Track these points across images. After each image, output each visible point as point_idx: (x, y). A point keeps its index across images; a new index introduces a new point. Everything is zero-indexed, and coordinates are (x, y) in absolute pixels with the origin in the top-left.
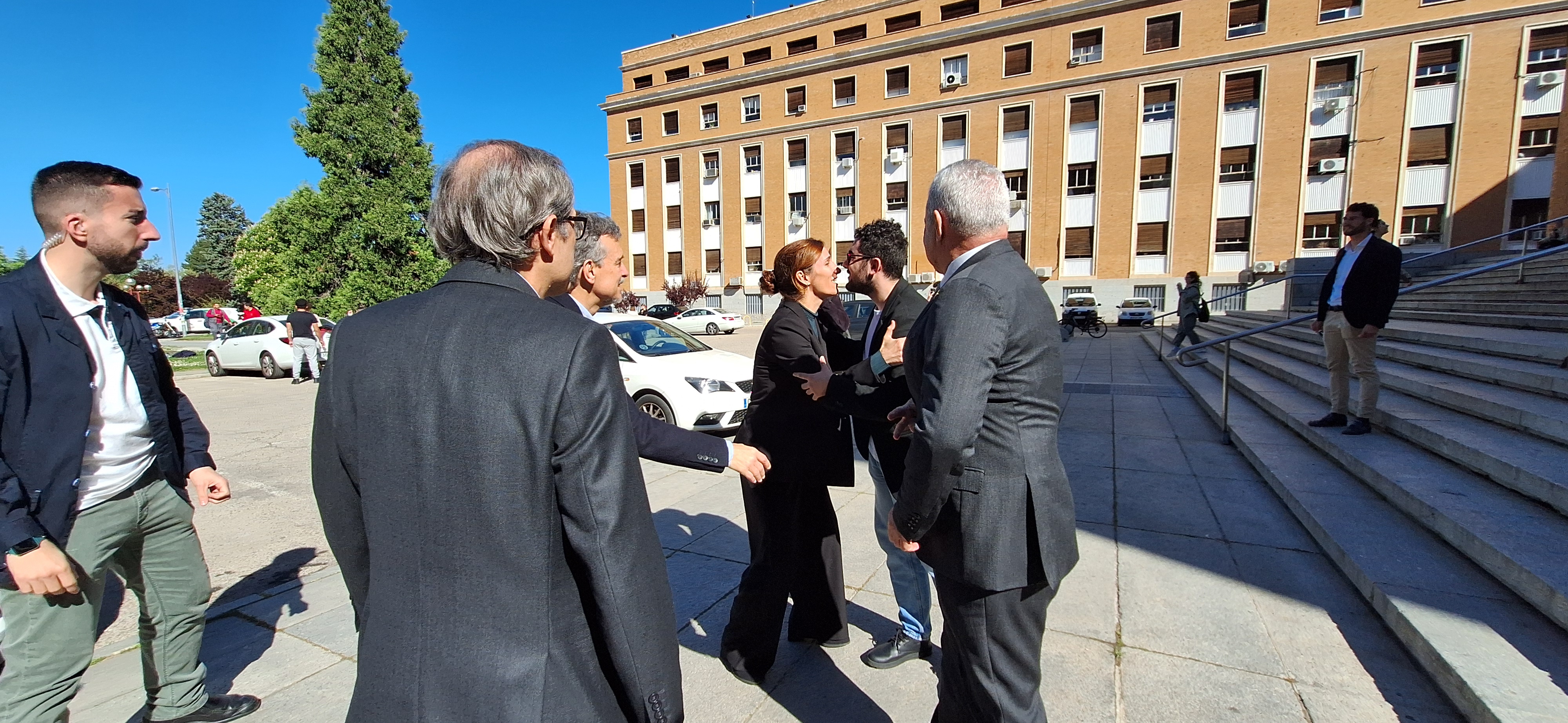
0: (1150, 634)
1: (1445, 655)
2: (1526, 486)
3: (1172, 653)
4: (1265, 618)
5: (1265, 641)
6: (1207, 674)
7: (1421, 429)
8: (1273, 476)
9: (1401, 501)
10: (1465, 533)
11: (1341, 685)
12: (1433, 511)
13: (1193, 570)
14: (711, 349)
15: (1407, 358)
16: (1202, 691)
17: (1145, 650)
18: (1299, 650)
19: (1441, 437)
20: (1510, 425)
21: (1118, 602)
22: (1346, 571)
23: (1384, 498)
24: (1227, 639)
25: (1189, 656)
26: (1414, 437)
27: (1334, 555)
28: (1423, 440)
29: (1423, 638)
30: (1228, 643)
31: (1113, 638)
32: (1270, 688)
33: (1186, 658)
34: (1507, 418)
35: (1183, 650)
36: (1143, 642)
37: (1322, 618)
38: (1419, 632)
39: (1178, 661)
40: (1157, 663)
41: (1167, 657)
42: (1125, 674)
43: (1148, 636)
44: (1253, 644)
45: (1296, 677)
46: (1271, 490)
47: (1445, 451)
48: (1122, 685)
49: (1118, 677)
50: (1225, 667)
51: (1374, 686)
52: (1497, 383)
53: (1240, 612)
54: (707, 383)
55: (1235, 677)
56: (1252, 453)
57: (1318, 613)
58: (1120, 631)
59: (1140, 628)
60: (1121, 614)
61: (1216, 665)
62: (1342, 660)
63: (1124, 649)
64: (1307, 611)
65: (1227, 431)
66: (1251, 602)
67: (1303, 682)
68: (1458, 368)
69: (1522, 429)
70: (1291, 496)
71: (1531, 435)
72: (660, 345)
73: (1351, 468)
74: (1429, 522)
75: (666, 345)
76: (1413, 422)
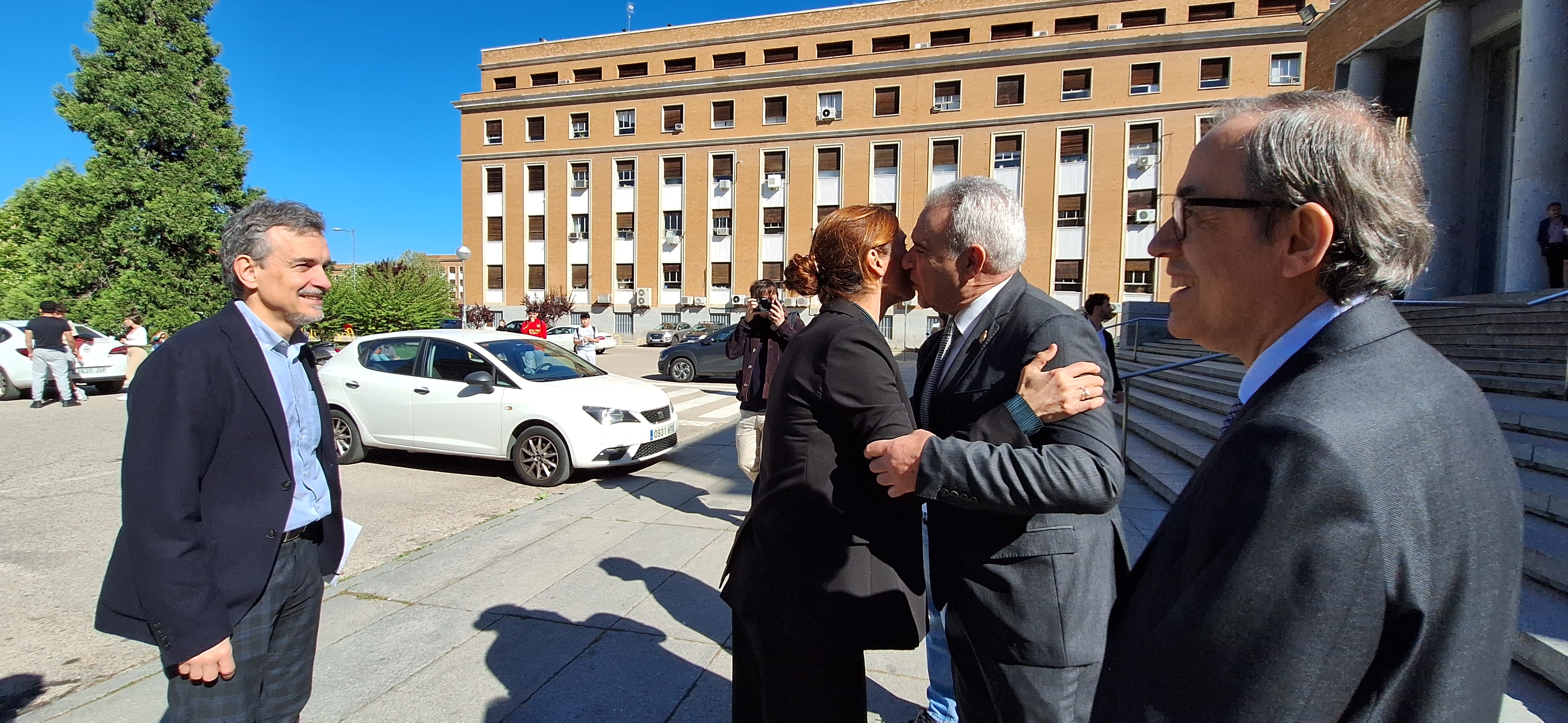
14: (606, 373)
54: (609, 412)
72: (546, 368)
75: (553, 368)
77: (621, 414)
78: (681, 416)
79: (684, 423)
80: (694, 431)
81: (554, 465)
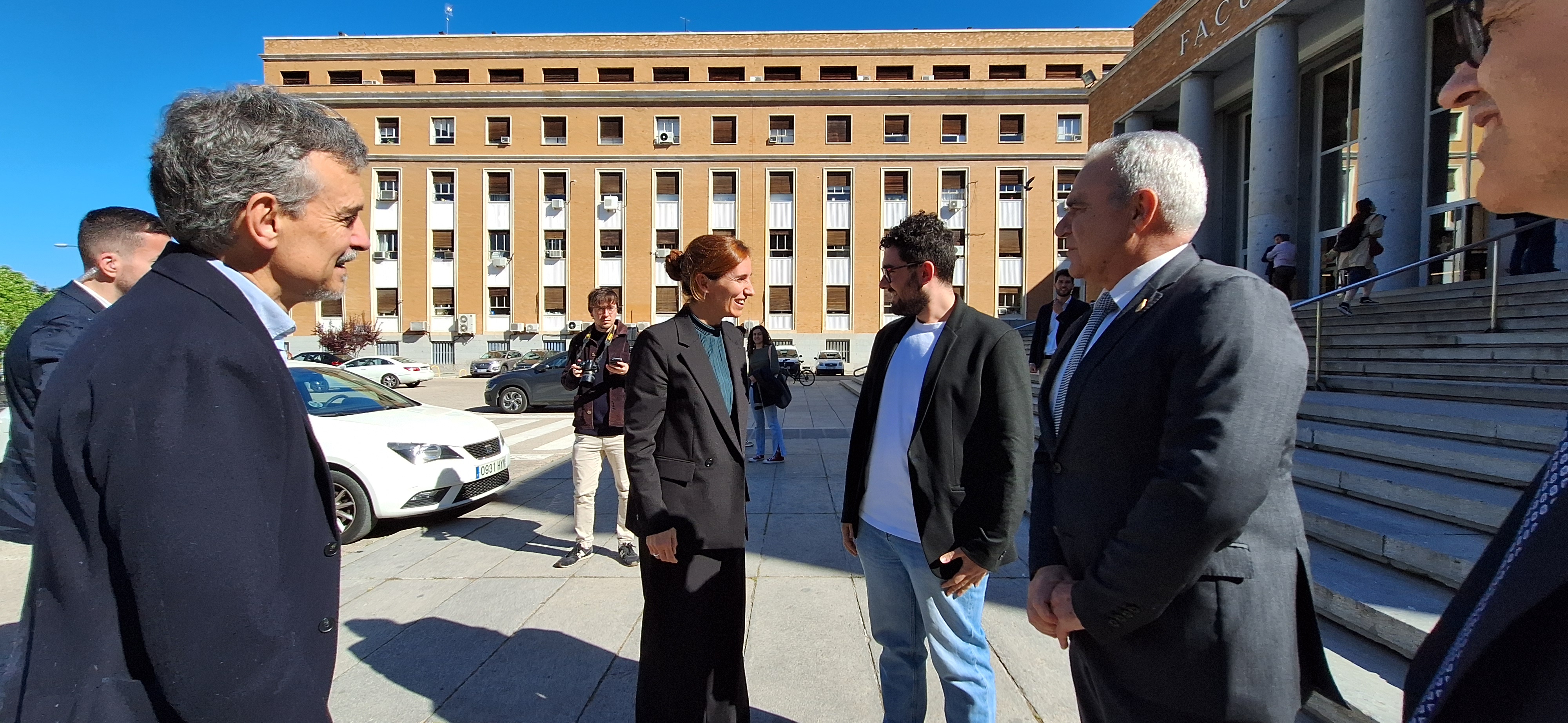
14: (419, 404)
54: (423, 449)
72: (339, 401)
75: (348, 401)
77: (439, 449)
78: (513, 450)
79: (517, 457)
80: (528, 466)
81: (350, 517)
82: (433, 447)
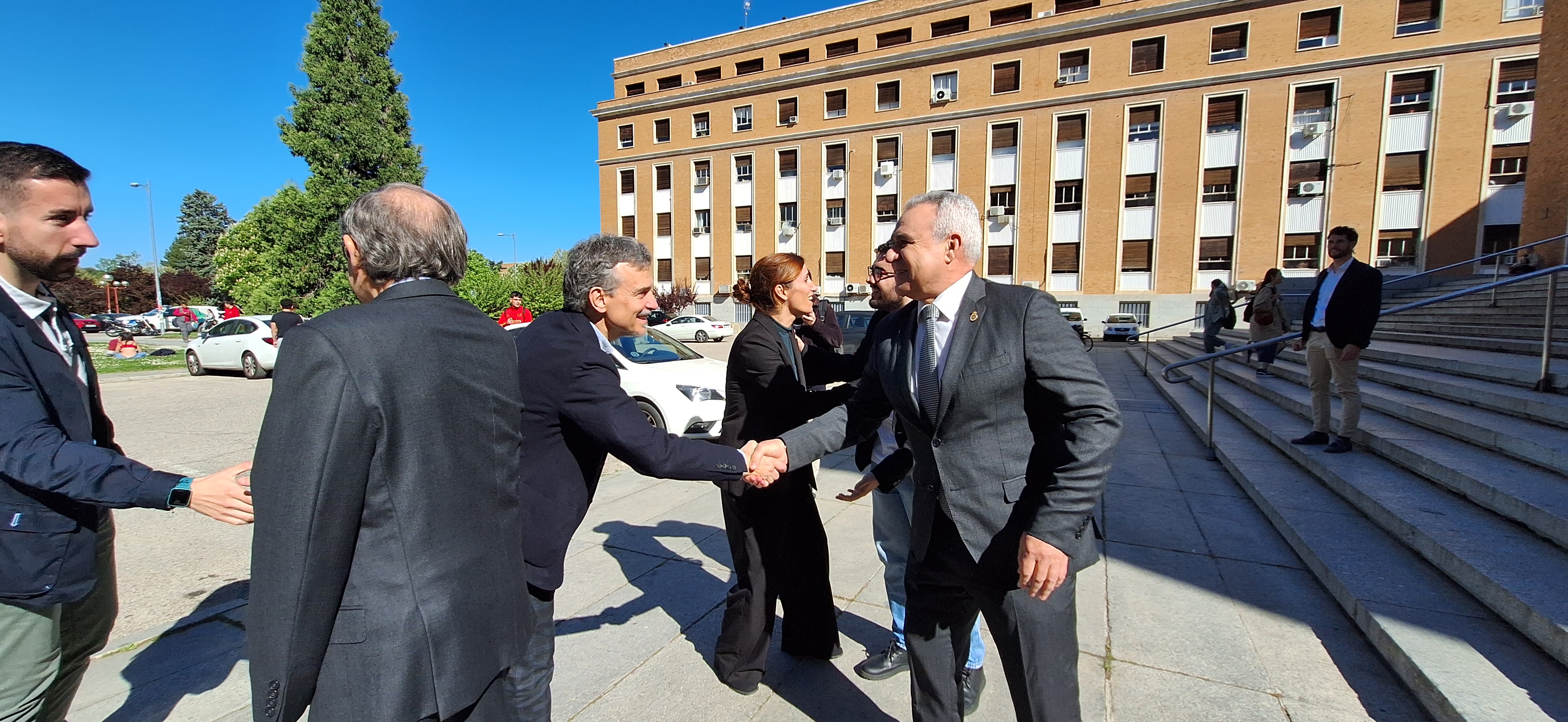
0: (1140, 648)
1: (1426, 672)
2: (1500, 506)
3: (1161, 666)
4: (1251, 633)
5: (1252, 656)
6: (1196, 688)
7: (1400, 448)
8: (1258, 492)
9: (1382, 519)
10: (1444, 551)
11: (1327, 701)
12: (1413, 530)
13: (1181, 585)
14: (702, 357)
15: (1386, 378)
16: (1190, 705)
17: (1135, 664)
18: (1284, 665)
19: (1421, 457)
20: (1485, 446)
21: (1108, 616)
22: (1329, 586)
23: (1365, 516)
24: (1215, 654)
25: (1178, 670)
26: (1394, 457)
27: (1317, 571)
28: (1403, 460)
29: (1404, 654)
30: (1216, 658)
31: (1103, 652)
32: (1257, 702)
33: (1174, 672)
34: (1483, 440)
35: (1172, 664)
36: (1132, 655)
37: (1308, 634)
38: (1401, 649)
39: (1166, 675)
40: (1147, 677)
41: (1156, 671)
42: (1116, 687)
43: (1137, 650)
44: (1239, 658)
45: (1283, 692)
46: (1257, 506)
47: (1423, 470)
48: (1112, 698)
49: (1108, 690)
50: (1213, 682)
51: (1358, 702)
52: (1472, 405)
53: (1227, 627)
54: (698, 391)
55: (1222, 692)
56: (1237, 469)
57: (1303, 629)
58: (1110, 644)
59: (1130, 641)
60: (1110, 628)
61: (1204, 679)
62: (1327, 676)
63: (1113, 663)
64: (1292, 627)
65: (1212, 448)
66: (1238, 617)
67: (1289, 697)
68: (1434, 389)
69: (1497, 450)
70: (1276, 512)
71: (1507, 456)
72: (651, 352)
73: (1334, 486)
74: (1409, 539)
75: (657, 353)
76: (1393, 442)
77: (710, 392)
82: (706, 390)
